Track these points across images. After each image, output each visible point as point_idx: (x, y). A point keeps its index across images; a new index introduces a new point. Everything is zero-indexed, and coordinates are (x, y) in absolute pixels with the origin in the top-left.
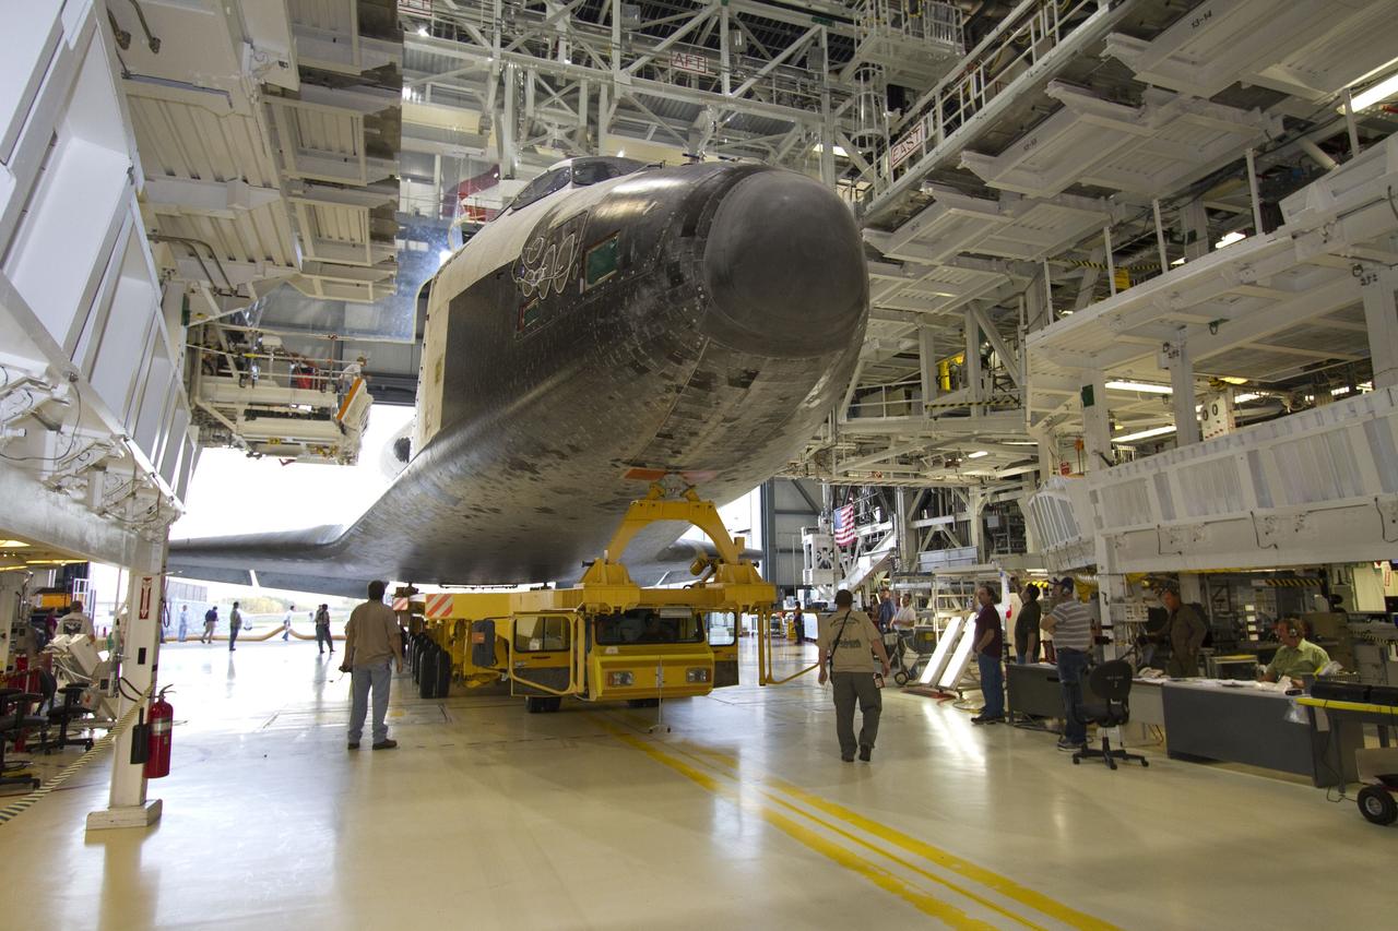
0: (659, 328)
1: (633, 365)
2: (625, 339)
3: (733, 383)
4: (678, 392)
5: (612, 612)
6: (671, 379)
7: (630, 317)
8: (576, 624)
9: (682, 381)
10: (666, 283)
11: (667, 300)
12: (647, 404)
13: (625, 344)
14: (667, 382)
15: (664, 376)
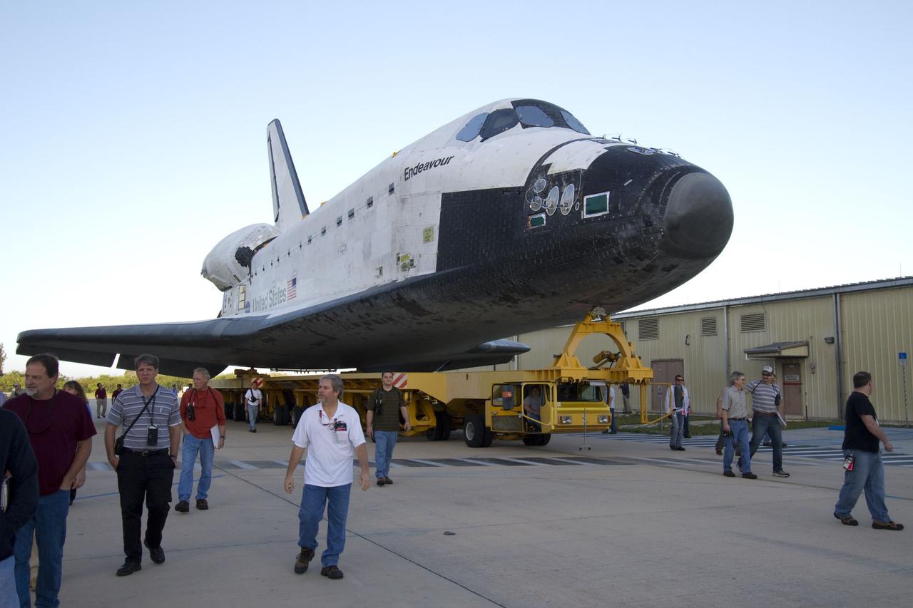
0: (635, 245)
1: (616, 259)
2: (613, 247)
3: (664, 269)
4: (634, 272)
5: (575, 381)
6: (633, 266)
7: (619, 237)
8: (552, 388)
9: (639, 268)
10: (643, 224)
11: (643, 232)
12: (614, 276)
13: (613, 249)
14: (631, 268)
15: (631, 265)
